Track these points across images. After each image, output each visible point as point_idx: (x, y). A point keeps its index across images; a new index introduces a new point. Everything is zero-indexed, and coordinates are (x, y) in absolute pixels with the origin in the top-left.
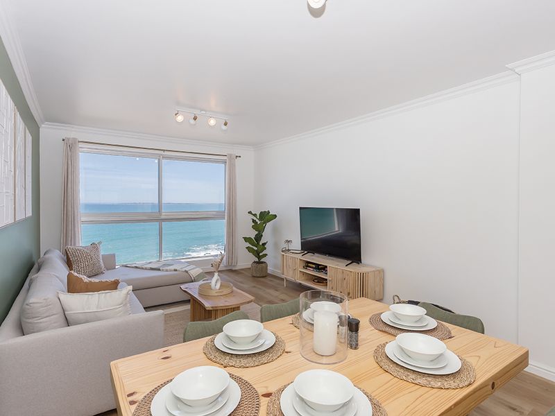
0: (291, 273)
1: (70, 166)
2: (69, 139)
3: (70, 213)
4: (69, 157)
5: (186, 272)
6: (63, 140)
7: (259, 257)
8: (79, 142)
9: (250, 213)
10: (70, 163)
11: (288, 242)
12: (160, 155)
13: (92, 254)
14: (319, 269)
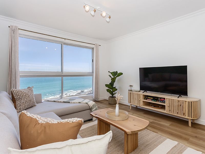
0: (136, 102)
1: (13, 42)
2: (12, 26)
3: (13, 70)
4: (13, 37)
5: (87, 103)
6: (9, 27)
7: (113, 94)
8: (19, 29)
9: (109, 72)
10: (13, 40)
11: (131, 86)
12: (62, 42)
13: (29, 94)
14: (155, 100)
